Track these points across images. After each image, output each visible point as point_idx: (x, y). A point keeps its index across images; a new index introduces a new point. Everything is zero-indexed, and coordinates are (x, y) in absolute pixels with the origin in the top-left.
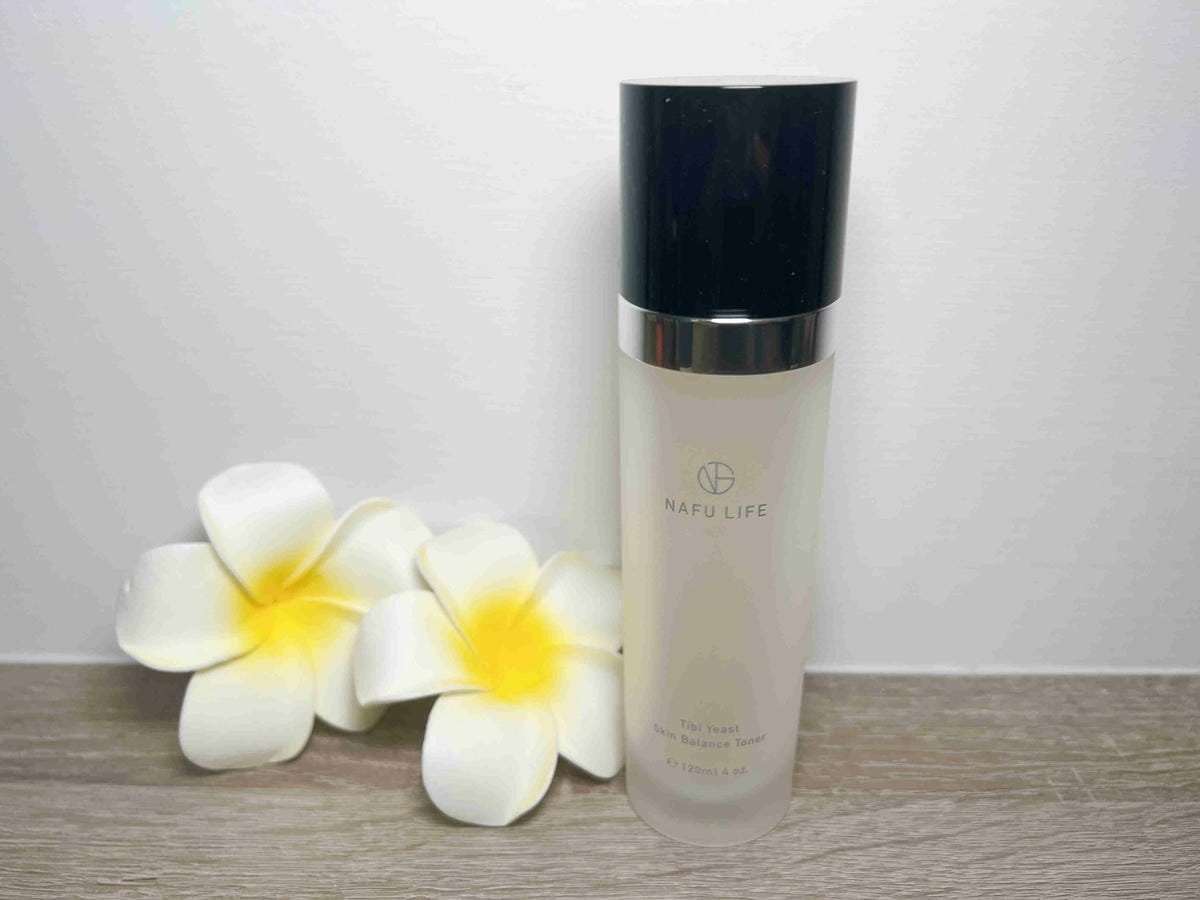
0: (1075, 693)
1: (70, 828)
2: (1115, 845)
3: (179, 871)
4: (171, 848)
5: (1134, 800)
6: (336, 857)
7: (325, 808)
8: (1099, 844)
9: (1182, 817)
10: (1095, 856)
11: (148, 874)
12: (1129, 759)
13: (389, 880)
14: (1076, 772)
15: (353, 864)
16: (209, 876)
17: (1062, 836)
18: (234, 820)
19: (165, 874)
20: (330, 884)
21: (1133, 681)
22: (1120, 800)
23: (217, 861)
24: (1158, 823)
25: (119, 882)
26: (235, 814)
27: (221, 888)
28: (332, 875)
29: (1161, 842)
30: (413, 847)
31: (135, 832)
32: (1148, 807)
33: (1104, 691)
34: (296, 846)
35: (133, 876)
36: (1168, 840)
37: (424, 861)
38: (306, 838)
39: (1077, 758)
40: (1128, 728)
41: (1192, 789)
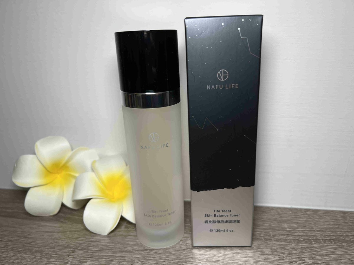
0: (281, 212)
2: (274, 253)
3: (18, 239)
4: (18, 233)
5: (286, 242)
6: (57, 239)
7: (59, 227)
8: (269, 253)
9: (299, 248)
10: (267, 256)
11: (11, 239)
12: (289, 231)
13: (68, 246)
14: (271, 233)
15: (60, 241)
17: (259, 250)
18: (36, 228)
19: (15, 239)
20: (53, 245)
21: (301, 210)
22: (281, 242)
24: (291, 249)
26: (37, 227)
27: (26, 244)
28: (54, 243)
29: (289, 254)
30: (77, 238)
31: (12, 229)
32: (289, 244)
33: (290, 212)
34: (48, 236)
35: (7, 239)
36: (292, 254)
38: (52, 234)
39: (273, 229)
40: (293, 223)
41: (306, 241)
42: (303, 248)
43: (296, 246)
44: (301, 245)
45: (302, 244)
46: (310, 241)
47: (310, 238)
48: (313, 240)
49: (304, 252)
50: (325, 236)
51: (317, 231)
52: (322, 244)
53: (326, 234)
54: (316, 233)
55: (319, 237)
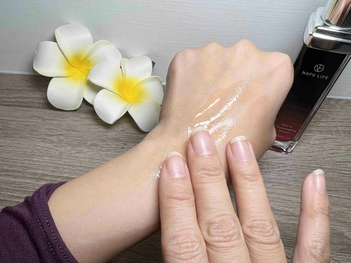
1: (39, 120)
3: (68, 133)
4: (64, 127)
9: (322, 139)
11: (60, 133)
15: (109, 134)
16: (75, 134)
19: (64, 133)
20: (104, 138)
23: (76, 131)
24: (315, 140)
25: (53, 134)
27: (78, 137)
31: (56, 122)
32: (314, 135)
35: (57, 133)
36: (316, 144)
37: (126, 135)
41: (328, 131)
42: (325, 139)
43: (319, 137)
44: (323, 136)
45: (324, 134)
46: (330, 132)
47: (332, 129)
48: (334, 131)
49: (326, 143)
50: (344, 127)
51: (338, 122)
52: (341, 135)
53: (346, 125)
54: (337, 124)
55: (340, 128)
